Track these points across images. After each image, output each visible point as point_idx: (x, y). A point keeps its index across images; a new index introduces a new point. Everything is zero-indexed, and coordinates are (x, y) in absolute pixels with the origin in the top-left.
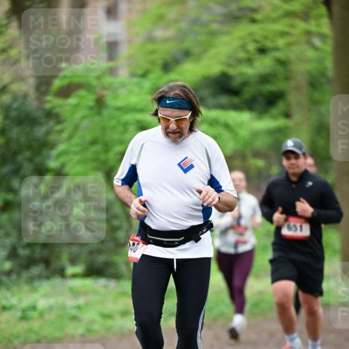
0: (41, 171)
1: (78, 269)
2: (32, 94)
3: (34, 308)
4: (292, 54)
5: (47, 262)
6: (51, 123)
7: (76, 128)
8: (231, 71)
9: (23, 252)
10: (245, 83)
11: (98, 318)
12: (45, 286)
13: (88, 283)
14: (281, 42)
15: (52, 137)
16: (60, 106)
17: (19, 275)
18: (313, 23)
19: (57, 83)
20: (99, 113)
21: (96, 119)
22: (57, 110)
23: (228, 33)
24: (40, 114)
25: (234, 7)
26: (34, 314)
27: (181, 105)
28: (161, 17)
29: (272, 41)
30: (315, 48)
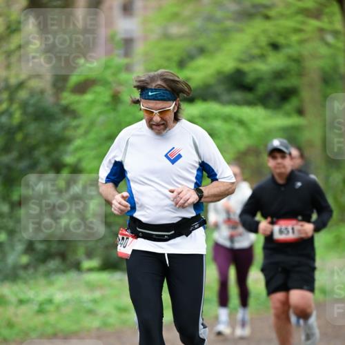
0: (57, 167)
1: (94, 263)
2: (49, 91)
3: (50, 301)
4: (306, 50)
5: (63, 256)
6: (68, 119)
7: (92, 124)
8: (245, 67)
9: (40, 247)
10: (259, 80)
11: (114, 312)
12: (61, 280)
13: (104, 277)
14: (295, 38)
15: (69, 133)
16: (78, 102)
17: (36, 268)
18: (325, 19)
19: (74, 79)
20: (115, 109)
21: (112, 115)
22: (74, 107)
23: (241, 31)
24: (56, 110)
25: (247, 4)
26: (51, 308)
27: (164, 96)
28: (175, 16)
29: (286, 38)
30: (328, 44)
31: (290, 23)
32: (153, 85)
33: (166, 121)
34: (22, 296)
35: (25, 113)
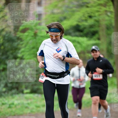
0: (15, 58)
1: (28, 91)
2: (13, 32)
3: (13, 104)
4: (101, 18)
5: (17, 88)
6: (19, 41)
7: (28, 43)
9: (9, 85)
10: (85, 28)
11: (35, 108)
12: (17, 97)
13: (32, 95)
14: (97, 14)
15: (19, 46)
16: (22, 36)
17: (8, 93)
18: (108, 7)
19: (21, 28)
20: (35, 38)
21: (34, 40)
22: (21, 37)
23: (79, 11)
24: (15, 38)
25: (81, 2)
26: (13, 106)
28: (56, 6)
29: (94, 14)
30: (108, 16)
31: (95, 9)
32: (53, 27)
33: (57, 39)
34: (3, 102)
35: (4, 39)
